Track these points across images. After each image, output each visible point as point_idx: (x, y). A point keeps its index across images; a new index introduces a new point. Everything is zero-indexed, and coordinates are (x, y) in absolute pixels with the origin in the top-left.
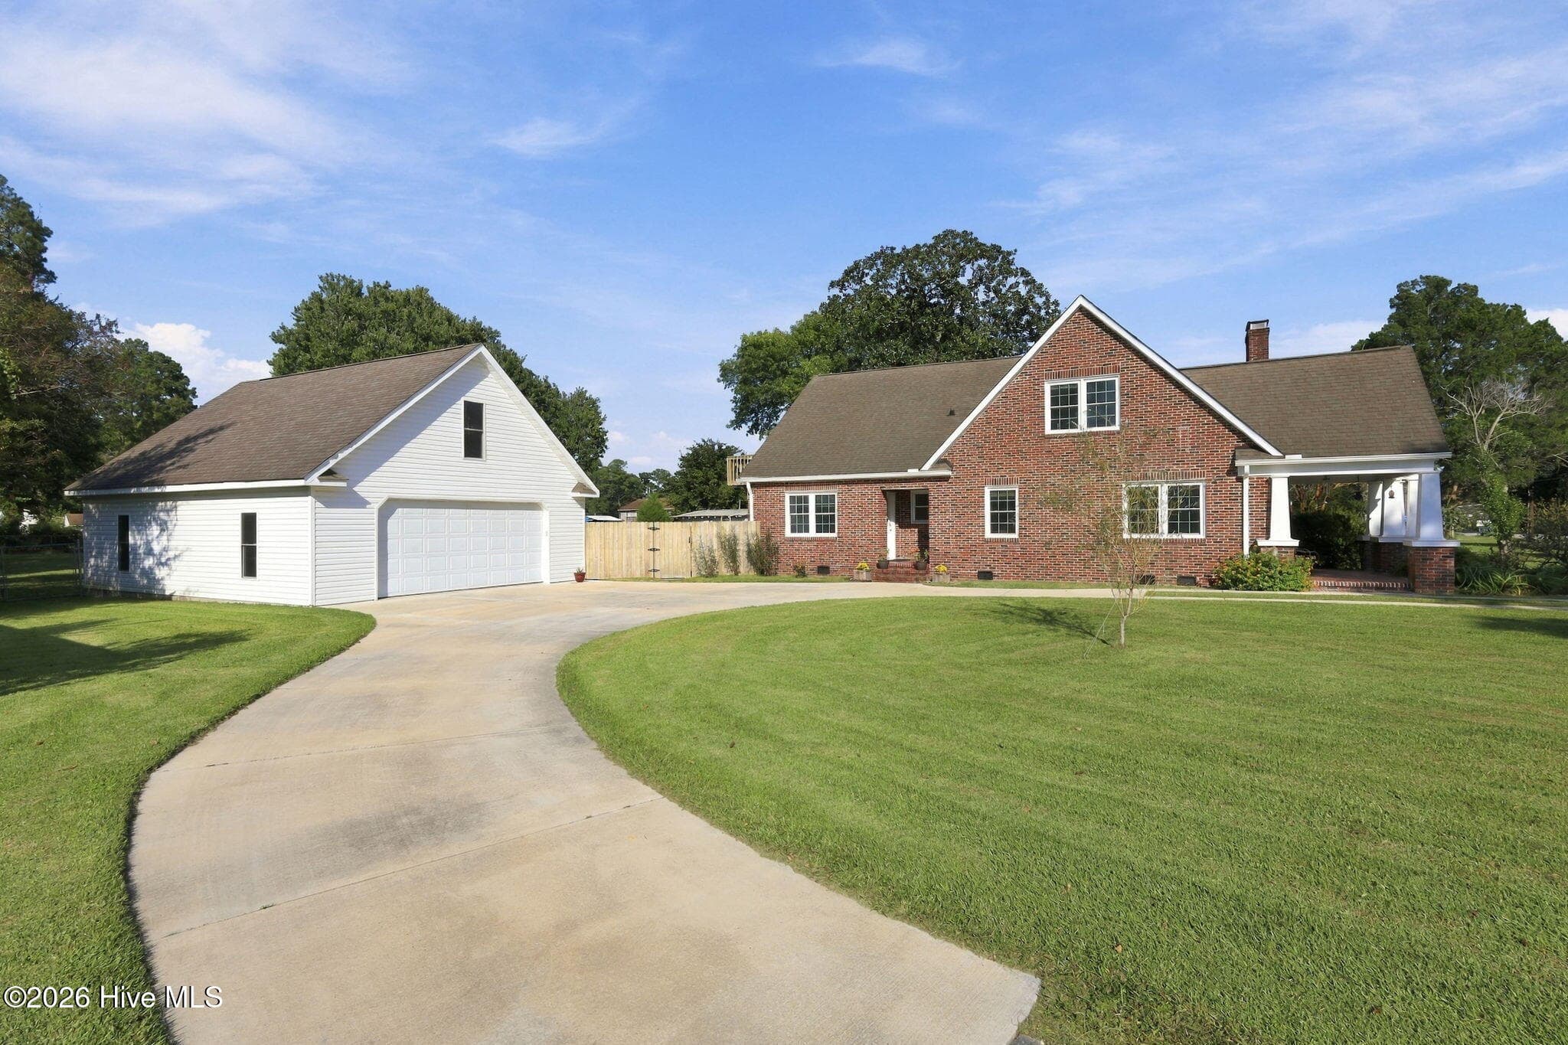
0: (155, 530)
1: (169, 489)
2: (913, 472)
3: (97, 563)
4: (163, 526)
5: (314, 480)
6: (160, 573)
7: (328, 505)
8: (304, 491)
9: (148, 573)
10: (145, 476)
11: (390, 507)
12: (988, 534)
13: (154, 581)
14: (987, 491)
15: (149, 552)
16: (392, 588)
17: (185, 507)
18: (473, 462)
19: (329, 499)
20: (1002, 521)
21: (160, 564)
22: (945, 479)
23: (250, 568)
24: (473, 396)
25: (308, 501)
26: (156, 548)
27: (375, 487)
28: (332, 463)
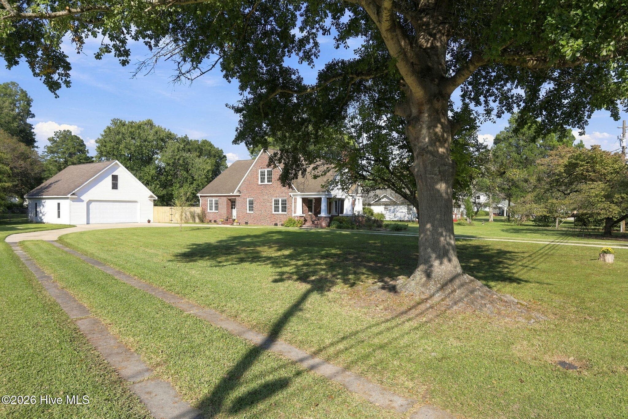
0: (42, 207)
1: (44, 197)
2: (231, 194)
3: (31, 215)
4: (43, 206)
5: (69, 196)
6: (43, 218)
7: (73, 201)
8: (68, 198)
9: (40, 218)
10: (39, 193)
11: (89, 203)
12: (248, 212)
13: (42, 220)
14: (248, 200)
15: (41, 213)
16: (91, 221)
17: (47, 201)
18: (115, 190)
19: (74, 200)
20: (251, 209)
21: (43, 215)
22: (239, 196)
23: (59, 216)
24: (115, 173)
25: (68, 201)
26: (42, 211)
27: (86, 197)
28: (74, 192)
